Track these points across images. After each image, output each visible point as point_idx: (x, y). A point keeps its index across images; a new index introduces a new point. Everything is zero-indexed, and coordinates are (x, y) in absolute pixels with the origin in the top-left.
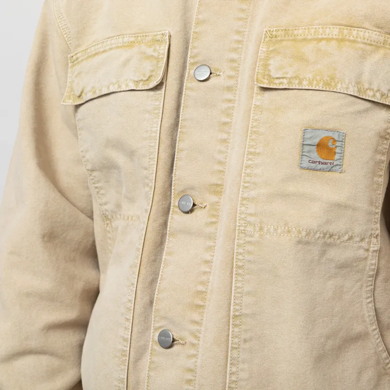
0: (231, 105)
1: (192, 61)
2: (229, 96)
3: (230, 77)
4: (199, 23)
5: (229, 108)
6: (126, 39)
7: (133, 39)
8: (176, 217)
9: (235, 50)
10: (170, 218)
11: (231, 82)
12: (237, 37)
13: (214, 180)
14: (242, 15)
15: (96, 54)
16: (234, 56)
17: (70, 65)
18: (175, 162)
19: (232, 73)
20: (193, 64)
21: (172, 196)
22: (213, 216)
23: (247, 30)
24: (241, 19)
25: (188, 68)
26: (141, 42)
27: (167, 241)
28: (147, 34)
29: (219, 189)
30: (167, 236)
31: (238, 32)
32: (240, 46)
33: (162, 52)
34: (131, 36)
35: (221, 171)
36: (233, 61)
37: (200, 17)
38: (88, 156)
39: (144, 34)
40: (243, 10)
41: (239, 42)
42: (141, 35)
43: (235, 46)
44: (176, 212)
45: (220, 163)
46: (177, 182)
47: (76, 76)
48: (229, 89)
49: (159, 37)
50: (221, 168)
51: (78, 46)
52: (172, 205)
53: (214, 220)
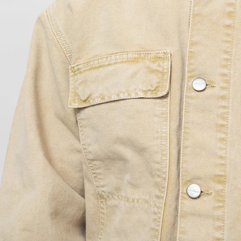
0: (226, 111)
1: (190, 75)
2: (224, 103)
3: (223, 88)
4: (193, 44)
5: (224, 113)
6: (130, 56)
7: (137, 56)
8: (185, 202)
9: (225, 66)
10: (180, 203)
11: (225, 92)
12: (226, 56)
13: (218, 172)
14: (229, 39)
15: (100, 66)
16: (225, 71)
17: (71, 74)
18: (181, 157)
19: (225, 85)
20: (190, 77)
21: (181, 185)
22: (219, 201)
23: (234, 50)
24: (227, 42)
25: (186, 80)
26: (144, 59)
27: (179, 222)
28: (149, 52)
29: (222, 179)
30: (179, 218)
31: (226, 52)
32: (229, 63)
33: (166, 67)
34: (134, 53)
35: (222, 165)
36: (224, 75)
37: (193, 39)
38: (90, 149)
39: (146, 52)
40: (228, 35)
41: (227, 60)
42: (144, 52)
43: (225, 63)
44: (185, 198)
45: (221, 157)
46: (184, 173)
47: (80, 84)
48: (223, 97)
49: (161, 55)
50: (223, 162)
51: (79, 58)
52: (181, 191)
53: (221, 204)
